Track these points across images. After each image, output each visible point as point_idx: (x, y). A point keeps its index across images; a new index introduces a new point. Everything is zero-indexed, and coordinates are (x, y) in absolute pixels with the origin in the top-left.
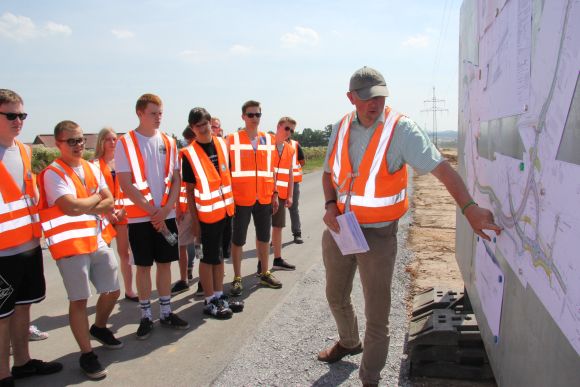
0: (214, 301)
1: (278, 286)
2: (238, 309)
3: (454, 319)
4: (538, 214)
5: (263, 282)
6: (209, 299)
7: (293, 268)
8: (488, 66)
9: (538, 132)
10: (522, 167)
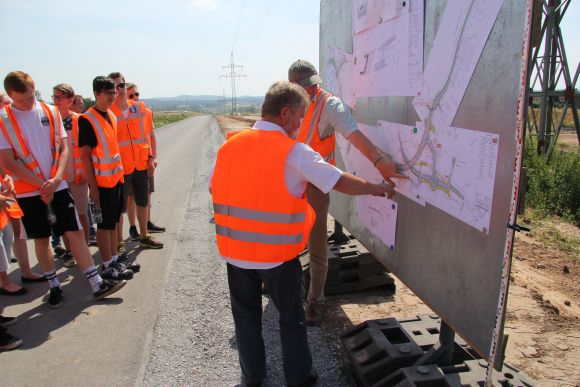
0: (113, 265)
1: (160, 246)
2: (136, 269)
3: (332, 250)
4: (434, 159)
5: (143, 245)
6: (107, 264)
7: (163, 230)
8: (367, 56)
9: (432, 110)
10: (415, 131)
